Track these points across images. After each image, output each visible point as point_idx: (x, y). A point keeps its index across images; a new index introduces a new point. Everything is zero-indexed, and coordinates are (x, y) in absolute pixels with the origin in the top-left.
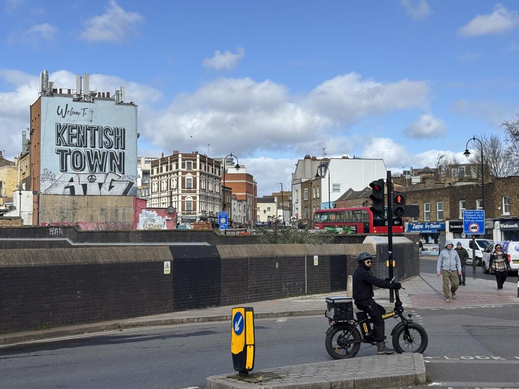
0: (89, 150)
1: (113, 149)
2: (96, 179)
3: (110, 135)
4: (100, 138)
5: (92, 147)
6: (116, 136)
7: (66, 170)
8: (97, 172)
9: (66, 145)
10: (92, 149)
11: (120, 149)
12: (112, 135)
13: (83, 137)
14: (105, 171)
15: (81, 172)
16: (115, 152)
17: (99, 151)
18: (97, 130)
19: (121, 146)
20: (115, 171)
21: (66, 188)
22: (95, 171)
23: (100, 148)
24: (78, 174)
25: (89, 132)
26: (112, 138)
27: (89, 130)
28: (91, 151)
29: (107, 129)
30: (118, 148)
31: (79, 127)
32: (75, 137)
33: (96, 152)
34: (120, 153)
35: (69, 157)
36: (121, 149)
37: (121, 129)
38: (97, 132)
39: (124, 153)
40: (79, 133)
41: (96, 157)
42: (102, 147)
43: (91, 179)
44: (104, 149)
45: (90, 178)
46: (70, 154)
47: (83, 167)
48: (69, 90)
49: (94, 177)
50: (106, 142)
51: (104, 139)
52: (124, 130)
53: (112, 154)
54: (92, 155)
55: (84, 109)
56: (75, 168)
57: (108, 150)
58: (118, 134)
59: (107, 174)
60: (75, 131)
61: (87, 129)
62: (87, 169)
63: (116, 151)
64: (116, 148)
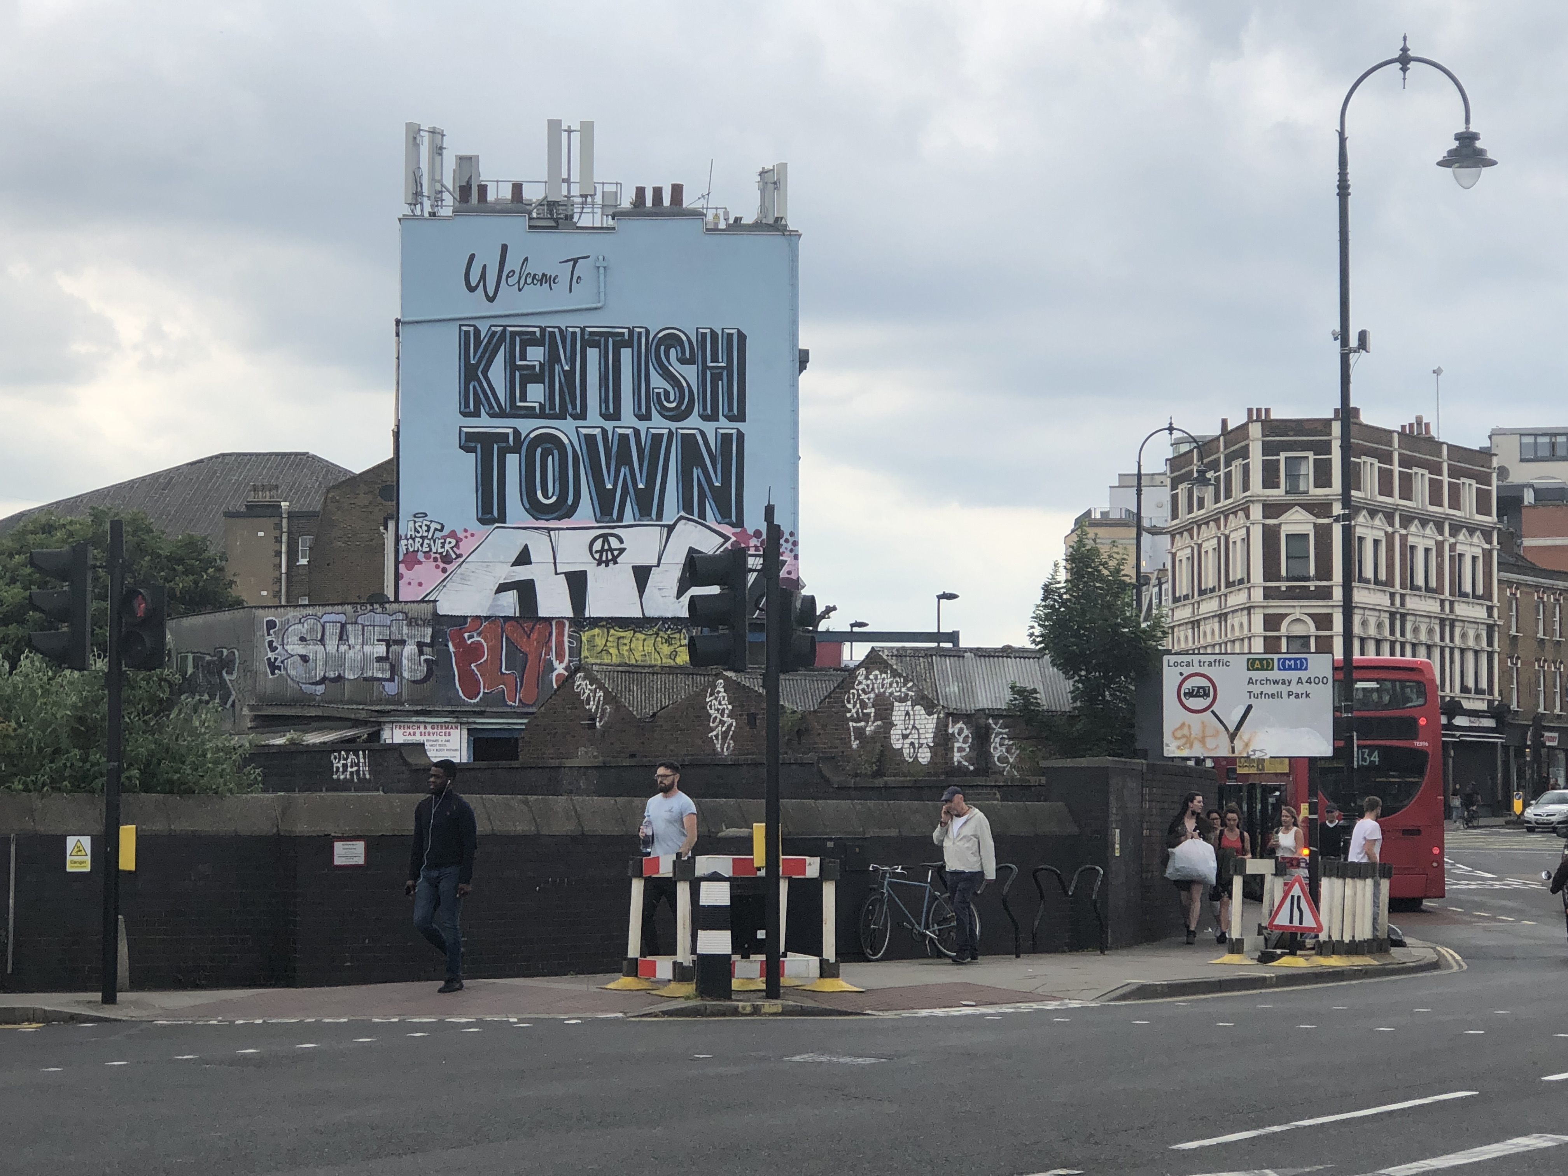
0: (597, 431)
1: (694, 422)
2: (622, 551)
3: (682, 361)
4: (640, 377)
5: (606, 417)
6: (705, 367)
7: (502, 518)
8: (628, 518)
9: (502, 414)
10: (609, 425)
11: (723, 422)
12: (691, 361)
13: (569, 376)
14: (660, 517)
15: (565, 523)
16: (703, 434)
17: (637, 432)
18: (628, 344)
19: (731, 409)
20: (702, 515)
21: (503, 588)
22: (620, 518)
23: (640, 417)
24: (549, 530)
25: (593, 354)
26: (689, 374)
27: (596, 345)
28: (604, 432)
29: (671, 340)
30: (714, 417)
31: (552, 334)
32: (537, 379)
33: (624, 438)
34: (726, 439)
35: (513, 461)
36: (731, 419)
37: (730, 336)
38: (626, 354)
39: (741, 436)
40: (553, 358)
41: (624, 458)
42: (647, 417)
43: (601, 552)
44: (659, 424)
45: (597, 546)
46: (516, 450)
47: (570, 502)
48: (517, 188)
49: (614, 543)
50: (667, 393)
51: (658, 382)
52: (742, 337)
53: (689, 442)
54: (607, 449)
55: (575, 261)
56: (536, 509)
57: (673, 425)
58: (715, 359)
59: (671, 528)
60: (536, 355)
61: (586, 344)
62: (586, 510)
63: (709, 428)
64: (705, 418)
